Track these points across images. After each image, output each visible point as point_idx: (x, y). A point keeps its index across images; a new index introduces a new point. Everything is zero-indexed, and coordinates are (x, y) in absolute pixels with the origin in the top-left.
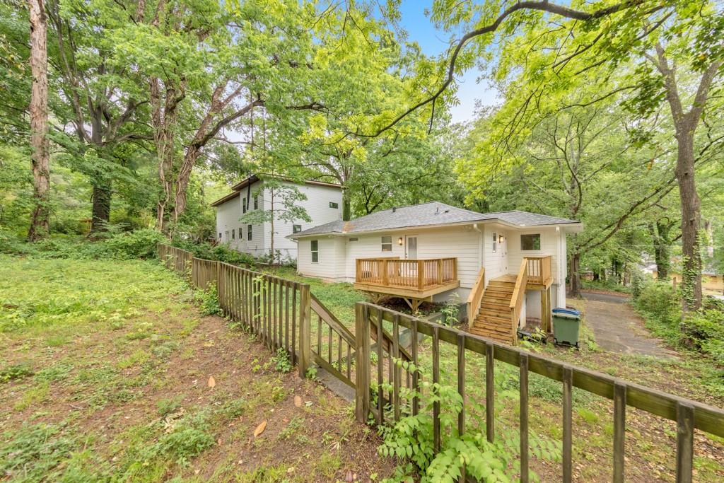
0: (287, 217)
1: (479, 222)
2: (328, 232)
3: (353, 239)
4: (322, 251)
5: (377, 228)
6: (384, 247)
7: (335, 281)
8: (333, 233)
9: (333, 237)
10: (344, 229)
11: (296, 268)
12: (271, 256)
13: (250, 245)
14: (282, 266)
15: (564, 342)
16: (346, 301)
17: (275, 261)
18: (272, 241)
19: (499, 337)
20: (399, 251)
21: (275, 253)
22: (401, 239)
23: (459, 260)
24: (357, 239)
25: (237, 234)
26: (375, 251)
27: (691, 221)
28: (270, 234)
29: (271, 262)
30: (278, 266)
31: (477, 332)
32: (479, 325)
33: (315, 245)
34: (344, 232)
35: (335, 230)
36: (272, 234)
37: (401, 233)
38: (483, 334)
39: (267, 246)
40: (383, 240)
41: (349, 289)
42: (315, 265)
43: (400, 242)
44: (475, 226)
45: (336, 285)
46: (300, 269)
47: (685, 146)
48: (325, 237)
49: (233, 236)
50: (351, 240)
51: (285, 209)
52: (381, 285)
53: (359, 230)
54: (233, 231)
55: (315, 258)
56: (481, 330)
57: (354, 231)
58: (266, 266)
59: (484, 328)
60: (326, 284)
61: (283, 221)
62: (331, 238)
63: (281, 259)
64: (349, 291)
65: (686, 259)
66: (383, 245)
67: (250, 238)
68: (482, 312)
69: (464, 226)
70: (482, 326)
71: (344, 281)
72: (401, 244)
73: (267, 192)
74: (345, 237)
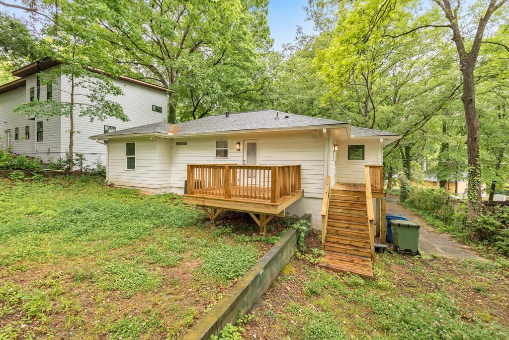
0: (94, 114)
1: (328, 127)
2: (149, 132)
3: (181, 143)
4: (140, 155)
5: (211, 131)
6: (218, 154)
7: (158, 192)
8: (156, 134)
9: (156, 139)
10: (170, 132)
11: (105, 177)
12: (70, 161)
13: (40, 147)
14: (86, 174)
15: (406, 250)
16: (172, 218)
17: (76, 168)
18: (71, 142)
19: (356, 253)
20: (236, 157)
21: (74, 157)
22: (239, 143)
23: (303, 167)
24: (185, 144)
25: (22, 134)
26: (208, 157)
27: (475, 138)
28: (69, 134)
29: (69, 168)
30: (79, 173)
31: (331, 249)
32: (332, 240)
33: (131, 149)
34: (170, 134)
35: (158, 131)
36: (72, 133)
37: (239, 137)
38: (339, 250)
39: (64, 147)
40: (218, 144)
41: (177, 201)
42: (131, 173)
43: (238, 147)
44: (325, 131)
45: (159, 196)
46: (111, 177)
47: (469, 78)
48: (146, 139)
49: (17, 135)
50: (178, 144)
51: (90, 103)
52: (222, 198)
53: (189, 132)
54: (17, 129)
55: (131, 164)
56: (336, 245)
57: (182, 133)
58: (60, 174)
59: (337, 243)
60: (145, 195)
61: (87, 118)
62: (153, 140)
63: (84, 166)
64: (176, 205)
65: (472, 169)
66: (216, 150)
67: (40, 137)
68: (331, 224)
69: (312, 131)
70: (335, 240)
71: (168, 191)
72: (239, 150)
73: (65, 80)
74: (171, 140)
